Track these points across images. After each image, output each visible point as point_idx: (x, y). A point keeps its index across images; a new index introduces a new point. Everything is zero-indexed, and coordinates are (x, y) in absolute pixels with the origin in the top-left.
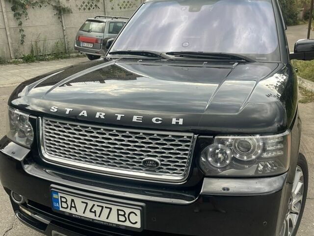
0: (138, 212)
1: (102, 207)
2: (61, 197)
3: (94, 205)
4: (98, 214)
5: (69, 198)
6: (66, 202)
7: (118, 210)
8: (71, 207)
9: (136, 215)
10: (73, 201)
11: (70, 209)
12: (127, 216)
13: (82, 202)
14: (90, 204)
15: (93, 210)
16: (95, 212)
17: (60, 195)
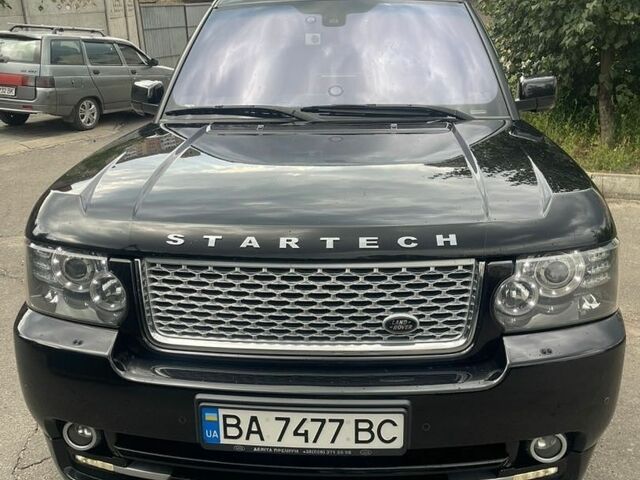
0: (399, 419)
1: (323, 421)
2: (225, 417)
3: (304, 420)
4: (311, 437)
5: (245, 417)
6: (237, 426)
7: (357, 422)
8: (250, 432)
9: (395, 424)
10: (254, 419)
11: (248, 438)
12: (375, 430)
13: (277, 419)
14: (295, 419)
15: (301, 431)
16: (306, 434)
17: (222, 412)
